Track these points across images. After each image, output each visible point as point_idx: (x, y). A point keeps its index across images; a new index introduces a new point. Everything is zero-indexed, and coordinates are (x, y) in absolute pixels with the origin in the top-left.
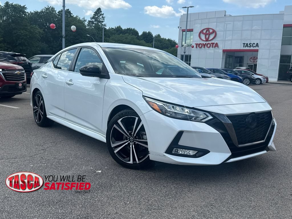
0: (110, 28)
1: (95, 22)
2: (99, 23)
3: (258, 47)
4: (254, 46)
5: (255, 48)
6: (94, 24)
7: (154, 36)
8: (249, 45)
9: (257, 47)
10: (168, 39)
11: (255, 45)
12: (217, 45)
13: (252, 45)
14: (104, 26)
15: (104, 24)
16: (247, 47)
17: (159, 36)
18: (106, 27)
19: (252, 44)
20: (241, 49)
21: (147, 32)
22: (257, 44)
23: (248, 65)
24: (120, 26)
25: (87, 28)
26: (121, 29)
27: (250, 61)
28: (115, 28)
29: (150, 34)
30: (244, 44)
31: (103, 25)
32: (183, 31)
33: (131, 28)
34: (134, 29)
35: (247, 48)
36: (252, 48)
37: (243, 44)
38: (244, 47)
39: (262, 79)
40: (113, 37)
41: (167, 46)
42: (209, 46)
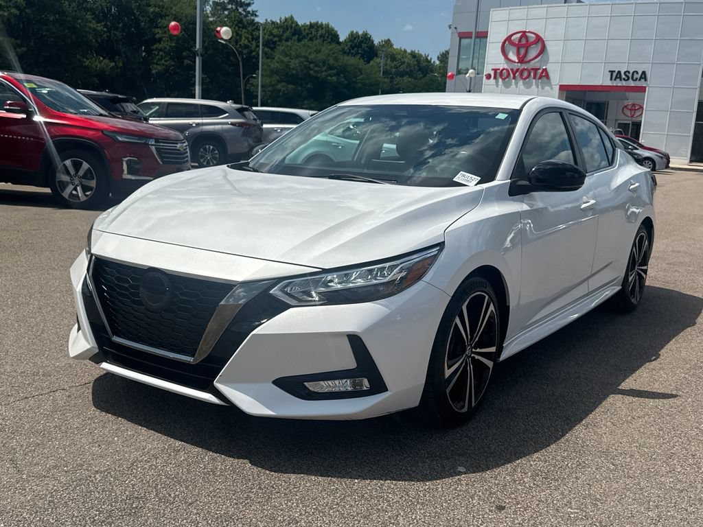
0: (266, 20)
1: (230, 6)
2: (240, 7)
3: (646, 80)
4: (637, 79)
5: (638, 84)
6: (226, 9)
7: (376, 43)
8: (623, 76)
9: (643, 80)
10: (412, 51)
11: (639, 76)
12: (545, 75)
13: (630, 75)
14: (252, 15)
15: (253, 12)
16: (618, 80)
17: (388, 42)
18: (257, 20)
19: (631, 72)
20: (604, 84)
21: (360, 33)
22: (644, 73)
23: (619, 124)
24: (292, 17)
25: (211, 19)
26: (294, 25)
27: (624, 113)
28: (281, 21)
29: (366, 38)
30: (612, 72)
31: (249, 12)
32: (462, 36)
33: (320, 22)
34: (327, 25)
35: (619, 83)
36: (631, 83)
37: (610, 71)
38: (611, 79)
39: (656, 159)
40: (283, 48)
41: (408, 70)
42: (525, 74)
